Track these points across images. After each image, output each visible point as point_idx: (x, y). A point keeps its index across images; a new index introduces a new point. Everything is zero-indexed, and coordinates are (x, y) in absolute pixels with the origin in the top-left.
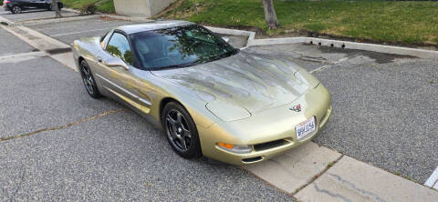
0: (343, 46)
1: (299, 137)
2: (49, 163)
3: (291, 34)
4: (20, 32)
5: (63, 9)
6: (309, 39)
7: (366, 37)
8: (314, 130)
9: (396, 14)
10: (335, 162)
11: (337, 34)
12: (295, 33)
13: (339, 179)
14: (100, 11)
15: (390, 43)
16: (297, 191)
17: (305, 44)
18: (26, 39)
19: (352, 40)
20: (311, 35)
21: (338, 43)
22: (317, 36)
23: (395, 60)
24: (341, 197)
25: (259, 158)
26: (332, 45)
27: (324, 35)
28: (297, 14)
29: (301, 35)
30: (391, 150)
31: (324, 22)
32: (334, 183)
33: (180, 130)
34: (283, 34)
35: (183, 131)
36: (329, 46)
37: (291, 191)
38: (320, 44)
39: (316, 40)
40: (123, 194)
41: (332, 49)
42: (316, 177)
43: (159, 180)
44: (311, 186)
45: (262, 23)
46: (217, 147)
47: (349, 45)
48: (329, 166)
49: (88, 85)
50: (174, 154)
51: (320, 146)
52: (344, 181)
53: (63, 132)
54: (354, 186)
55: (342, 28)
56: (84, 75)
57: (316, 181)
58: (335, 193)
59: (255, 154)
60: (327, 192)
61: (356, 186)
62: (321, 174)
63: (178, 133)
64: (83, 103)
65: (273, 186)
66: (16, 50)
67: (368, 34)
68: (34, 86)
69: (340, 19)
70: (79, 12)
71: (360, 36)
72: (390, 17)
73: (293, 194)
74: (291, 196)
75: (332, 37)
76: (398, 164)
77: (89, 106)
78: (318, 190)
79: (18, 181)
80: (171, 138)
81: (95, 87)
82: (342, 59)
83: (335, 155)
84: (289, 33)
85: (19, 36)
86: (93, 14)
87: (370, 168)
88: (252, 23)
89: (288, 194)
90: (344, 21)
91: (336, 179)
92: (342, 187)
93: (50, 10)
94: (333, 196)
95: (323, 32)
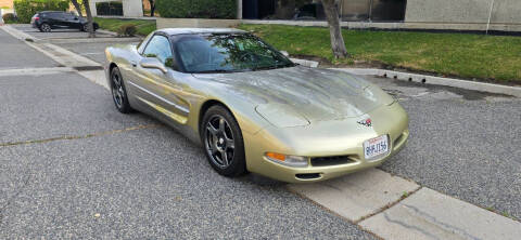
0: (424, 80)
1: (367, 157)
2: (60, 169)
3: (361, 65)
4: (47, 48)
5: (98, 31)
6: (382, 72)
7: (452, 72)
8: (386, 152)
9: (488, 49)
10: (411, 193)
11: (417, 67)
12: (366, 65)
13: (417, 210)
14: (140, 34)
15: (481, 79)
16: (363, 219)
17: (377, 77)
18: (52, 56)
19: (435, 74)
20: (385, 67)
21: (417, 78)
22: (392, 68)
23: (488, 98)
24: (419, 229)
25: (317, 175)
26: (410, 79)
27: (402, 68)
28: (369, 45)
29: (373, 66)
30: (482, 185)
31: (401, 54)
32: (410, 214)
33: (221, 140)
34: (351, 64)
35: (225, 142)
36: (407, 79)
37: (354, 218)
38: (395, 77)
39: (391, 73)
40: (146, 206)
41: (410, 82)
42: (388, 207)
43: (191, 195)
44: (381, 215)
45: (327, 53)
46: (265, 158)
47: (431, 79)
48: (404, 197)
49: (117, 97)
50: (212, 171)
51: (392, 175)
52: (422, 213)
53: (81, 143)
54: (434, 219)
55: (423, 61)
56: (113, 86)
57: (388, 211)
58: (410, 224)
59: (311, 169)
60: (401, 223)
61: (438, 219)
62: (394, 204)
63: (219, 145)
64: (109, 116)
65: (332, 212)
66: (38, 65)
67: (453, 69)
68: (54, 97)
69: (420, 51)
70: (115, 34)
71: (445, 71)
72: (480, 52)
73: (358, 222)
74: (354, 224)
75: (410, 70)
76: (491, 200)
77: (116, 120)
78: (389, 220)
79: (21, 184)
80: (210, 153)
81: (125, 99)
82: (422, 93)
83: (410, 186)
84: (359, 64)
85: (45, 52)
86: (132, 36)
87: (456, 202)
88: (315, 53)
89: (350, 222)
90: (426, 54)
91: (411, 210)
92: (419, 219)
93: (83, 30)
94: (409, 227)
95: (400, 64)
